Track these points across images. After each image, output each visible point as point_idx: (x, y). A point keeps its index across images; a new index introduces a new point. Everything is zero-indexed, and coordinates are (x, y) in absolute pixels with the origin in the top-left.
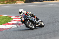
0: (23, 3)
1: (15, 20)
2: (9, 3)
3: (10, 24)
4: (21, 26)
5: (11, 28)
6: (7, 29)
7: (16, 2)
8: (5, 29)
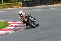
0: (20, 7)
1: (12, 26)
2: (5, 8)
3: (7, 30)
4: (18, 31)
5: (8, 33)
6: (4, 34)
7: (13, 7)
8: (2, 35)
